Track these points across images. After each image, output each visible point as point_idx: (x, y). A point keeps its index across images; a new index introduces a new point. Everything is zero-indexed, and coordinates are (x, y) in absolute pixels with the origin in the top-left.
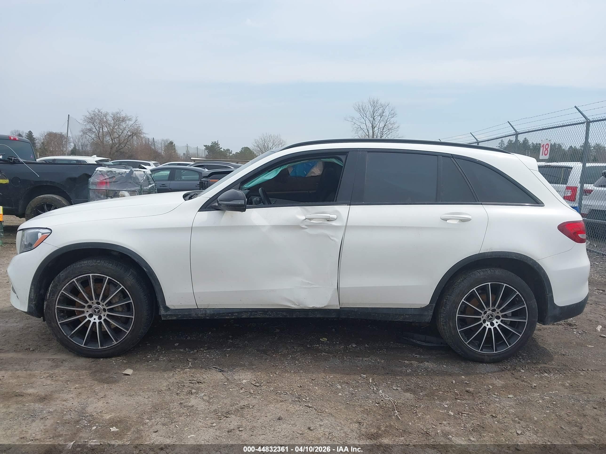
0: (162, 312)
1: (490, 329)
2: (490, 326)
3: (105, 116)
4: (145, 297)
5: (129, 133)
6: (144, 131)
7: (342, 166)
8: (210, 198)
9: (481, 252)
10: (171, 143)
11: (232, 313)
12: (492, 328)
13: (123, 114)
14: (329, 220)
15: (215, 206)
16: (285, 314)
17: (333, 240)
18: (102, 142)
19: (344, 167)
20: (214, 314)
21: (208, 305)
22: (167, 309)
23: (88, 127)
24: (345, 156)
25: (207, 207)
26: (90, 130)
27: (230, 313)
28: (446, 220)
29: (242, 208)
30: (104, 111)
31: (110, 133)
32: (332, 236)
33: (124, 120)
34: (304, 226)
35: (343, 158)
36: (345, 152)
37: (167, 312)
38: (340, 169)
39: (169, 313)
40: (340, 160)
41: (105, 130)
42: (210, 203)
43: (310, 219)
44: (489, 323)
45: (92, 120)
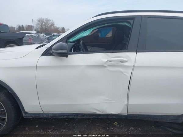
0: (24, 115)
3: (43, 19)
4: (12, 106)
5: (51, 25)
6: (55, 24)
7: (131, 28)
8: (48, 48)
10: (63, 28)
11: (64, 116)
13: (49, 19)
14: (122, 62)
15: (51, 53)
16: (94, 117)
17: (124, 75)
18: (43, 28)
19: (132, 28)
20: (53, 116)
21: (50, 111)
22: (26, 113)
23: (38, 23)
24: (133, 21)
25: (46, 53)
26: (39, 24)
27: (62, 116)
29: (66, 55)
30: (43, 18)
31: (45, 25)
32: (124, 72)
33: (49, 21)
34: (106, 66)
35: (131, 22)
36: (133, 18)
37: (26, 114)
38: (130, 29)
39: (27, 115)
40: (129, 23)
41: (43, 24)
42: (48, 51)
43: (110, 61)
45: (39, 21)
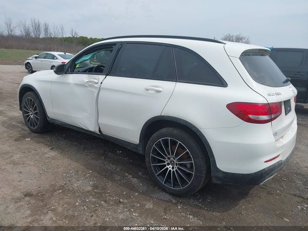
1: (170, 171)
2: (171, 169)
9: (162, 115)
12: (172, 170)
22: (48, 117)
28: (147, 90)
30: (232, 35)
43: (90, 82)
44: (171, 167)
